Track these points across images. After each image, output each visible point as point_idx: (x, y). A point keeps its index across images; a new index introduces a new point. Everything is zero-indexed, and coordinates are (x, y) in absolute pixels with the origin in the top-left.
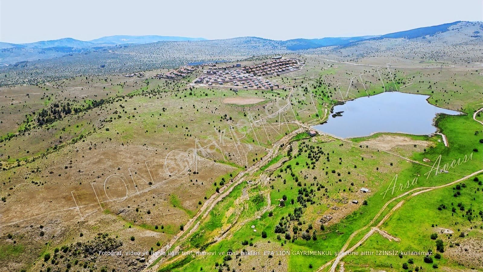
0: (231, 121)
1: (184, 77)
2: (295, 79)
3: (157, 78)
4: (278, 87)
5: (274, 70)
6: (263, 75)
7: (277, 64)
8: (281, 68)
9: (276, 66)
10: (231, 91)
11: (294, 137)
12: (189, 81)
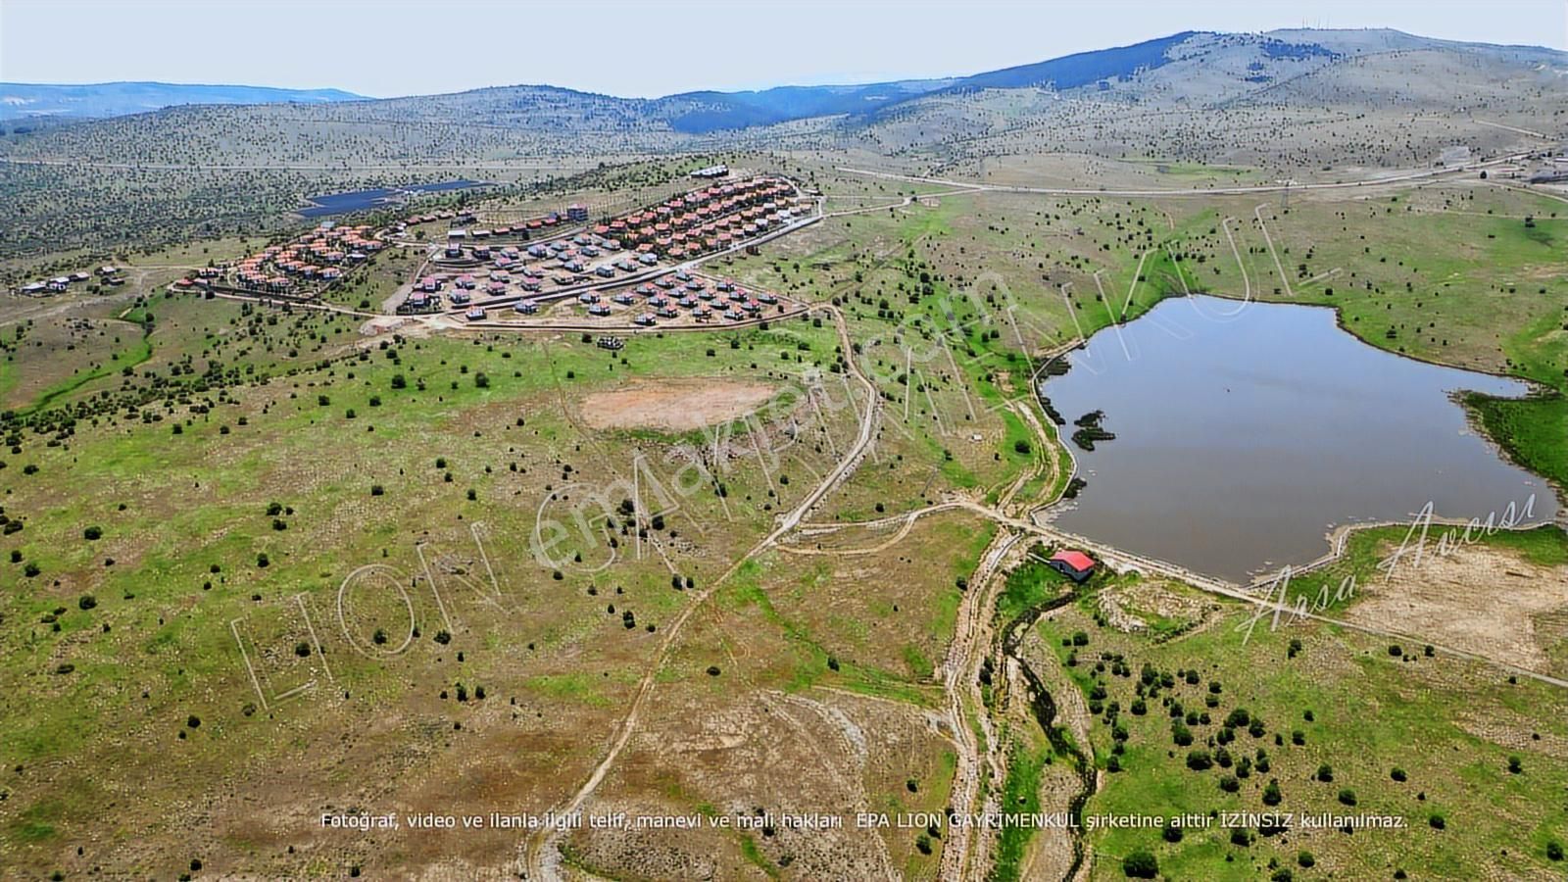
0: (665, 534)
1: (336, 286)
2: (826, 267)
3: (193, 291)
4: (781, 309)
5: (726, 228)
6: (694, 253)
7: (726, 203)
8: (749, 219)
9: (726, 210)
10: (591, 349)
11: (1001, 595)
12: (365, 305)
